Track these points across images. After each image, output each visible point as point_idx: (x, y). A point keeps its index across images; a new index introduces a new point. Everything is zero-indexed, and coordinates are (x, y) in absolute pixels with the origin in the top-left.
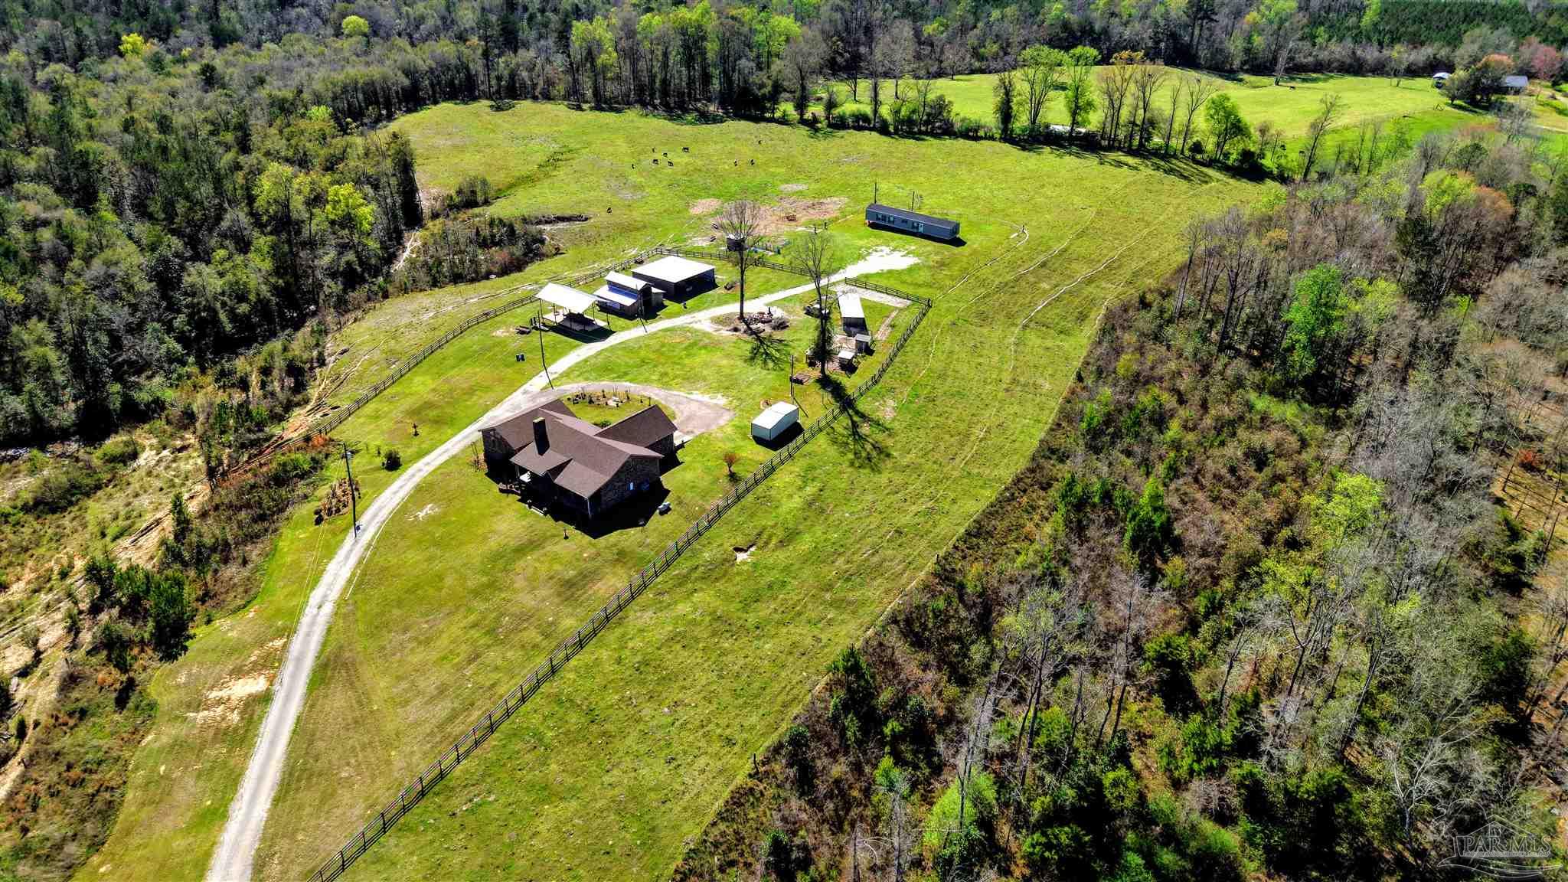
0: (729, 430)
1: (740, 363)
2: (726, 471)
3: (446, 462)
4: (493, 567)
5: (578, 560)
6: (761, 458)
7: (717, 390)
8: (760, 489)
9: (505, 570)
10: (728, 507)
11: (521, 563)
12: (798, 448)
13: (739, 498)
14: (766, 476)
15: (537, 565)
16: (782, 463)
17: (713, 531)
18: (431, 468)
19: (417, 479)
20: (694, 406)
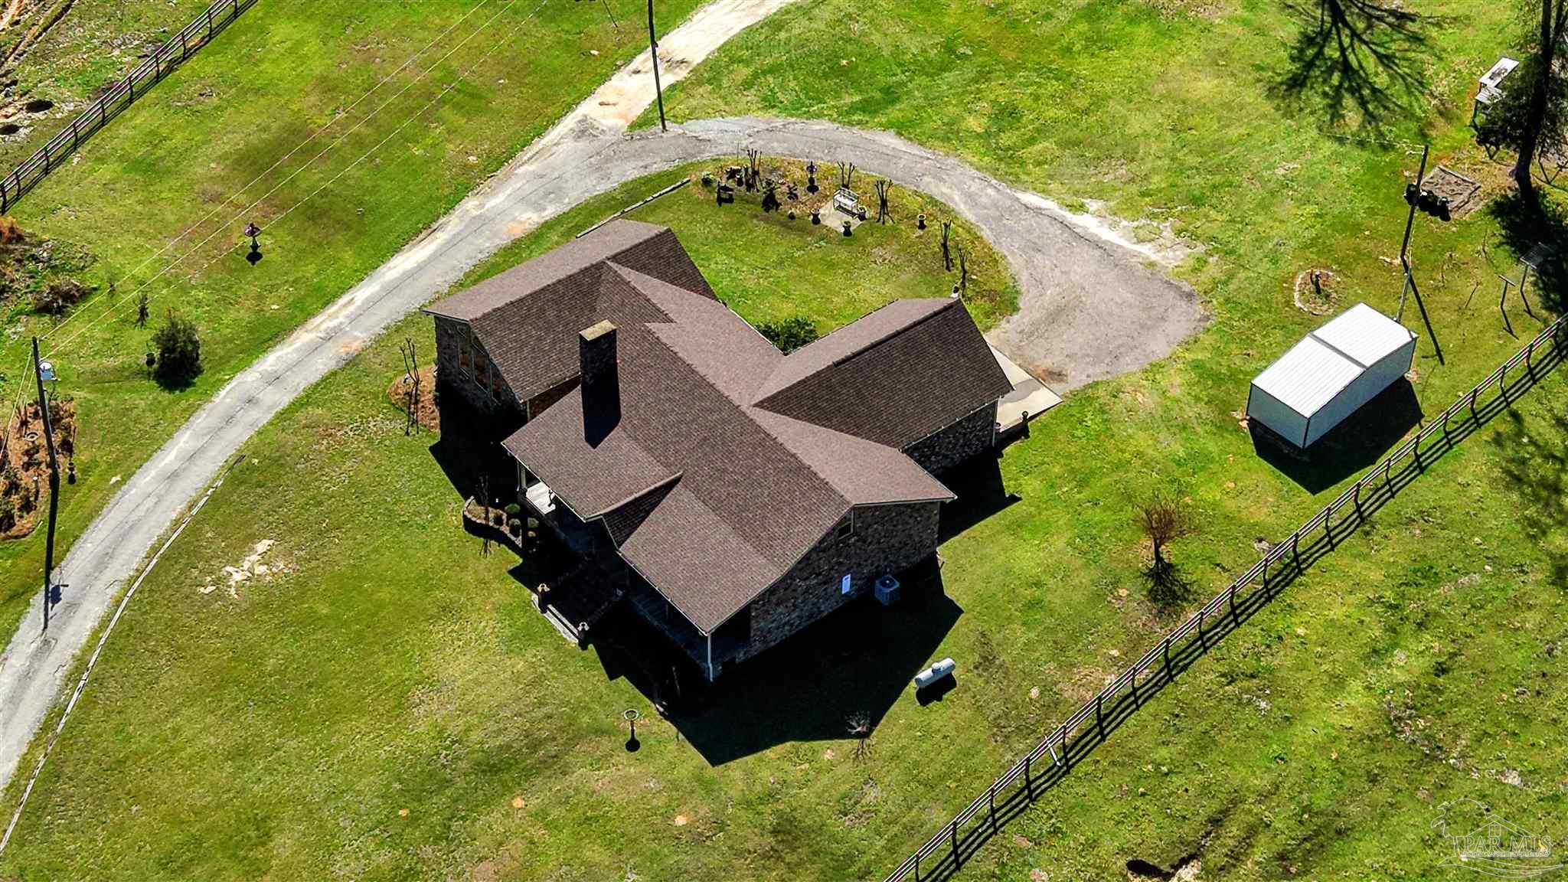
0: (1176, 382)
1: (1253, 97)
2: (1143, 553)
3: (328, 380)
4: (413, 820)
5: (657, 835)
6: (1261, 515)
7: (1163, 206)
8: (1246, 638)
9: (443, 836)
10: (1134, 699)
11: (493, 820)
12: (1391, 488)
13: (1172, 667)
14: (1268, 593)
15: (538, 832)
16: (1330, 541)
17: (1072, 788)
18: (280, 398)
19: (238, 436)
20: (1083, 267)
